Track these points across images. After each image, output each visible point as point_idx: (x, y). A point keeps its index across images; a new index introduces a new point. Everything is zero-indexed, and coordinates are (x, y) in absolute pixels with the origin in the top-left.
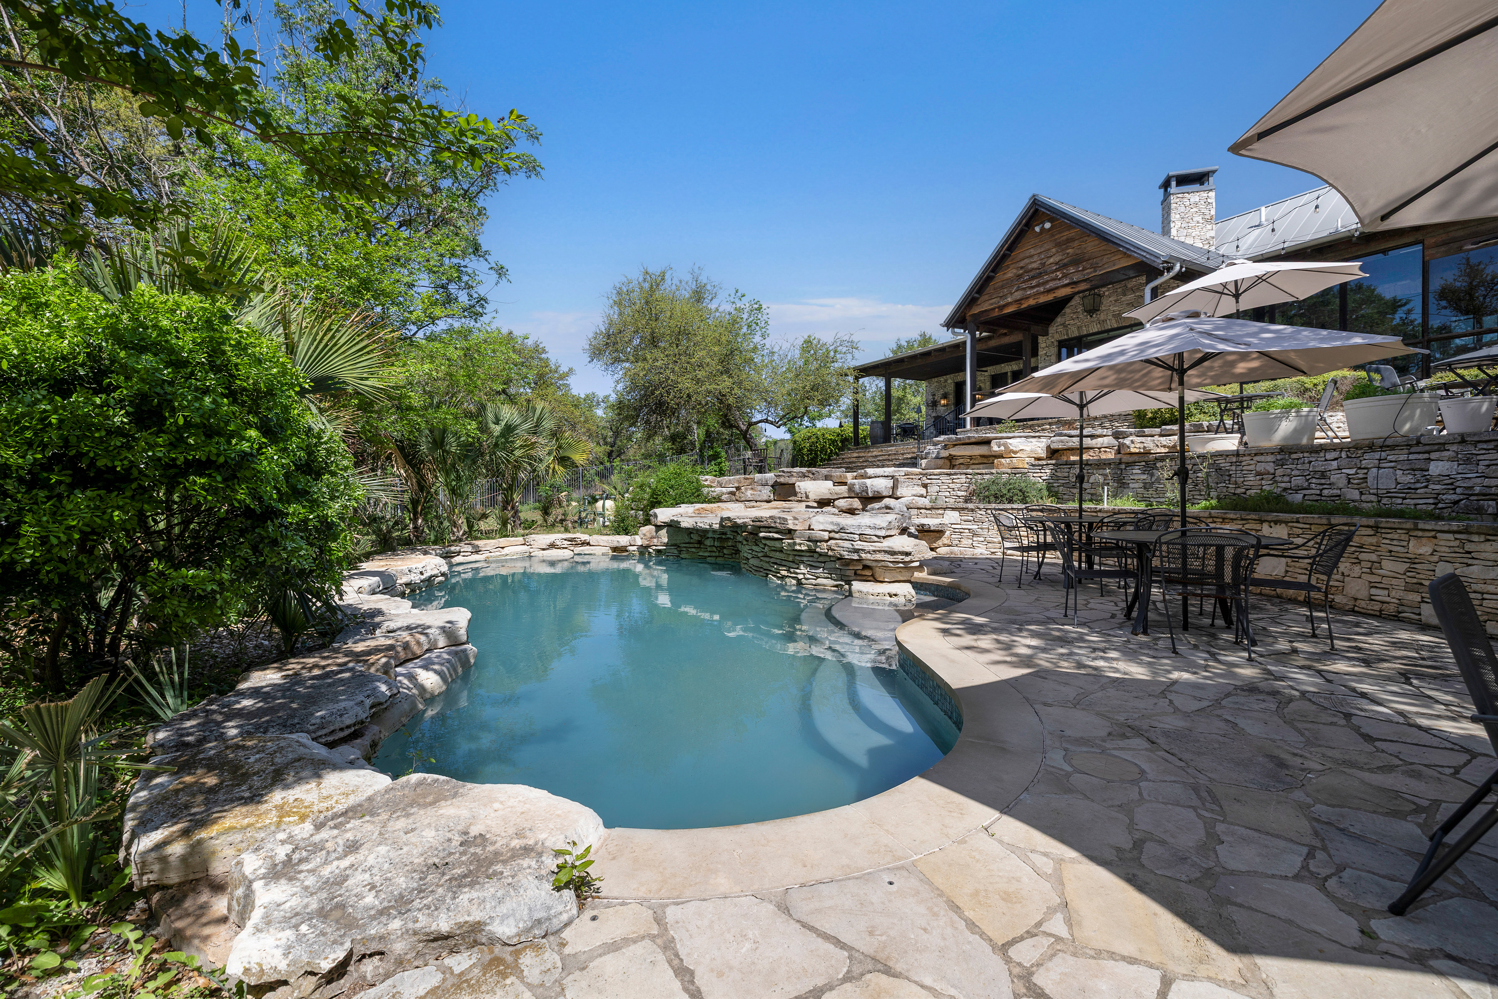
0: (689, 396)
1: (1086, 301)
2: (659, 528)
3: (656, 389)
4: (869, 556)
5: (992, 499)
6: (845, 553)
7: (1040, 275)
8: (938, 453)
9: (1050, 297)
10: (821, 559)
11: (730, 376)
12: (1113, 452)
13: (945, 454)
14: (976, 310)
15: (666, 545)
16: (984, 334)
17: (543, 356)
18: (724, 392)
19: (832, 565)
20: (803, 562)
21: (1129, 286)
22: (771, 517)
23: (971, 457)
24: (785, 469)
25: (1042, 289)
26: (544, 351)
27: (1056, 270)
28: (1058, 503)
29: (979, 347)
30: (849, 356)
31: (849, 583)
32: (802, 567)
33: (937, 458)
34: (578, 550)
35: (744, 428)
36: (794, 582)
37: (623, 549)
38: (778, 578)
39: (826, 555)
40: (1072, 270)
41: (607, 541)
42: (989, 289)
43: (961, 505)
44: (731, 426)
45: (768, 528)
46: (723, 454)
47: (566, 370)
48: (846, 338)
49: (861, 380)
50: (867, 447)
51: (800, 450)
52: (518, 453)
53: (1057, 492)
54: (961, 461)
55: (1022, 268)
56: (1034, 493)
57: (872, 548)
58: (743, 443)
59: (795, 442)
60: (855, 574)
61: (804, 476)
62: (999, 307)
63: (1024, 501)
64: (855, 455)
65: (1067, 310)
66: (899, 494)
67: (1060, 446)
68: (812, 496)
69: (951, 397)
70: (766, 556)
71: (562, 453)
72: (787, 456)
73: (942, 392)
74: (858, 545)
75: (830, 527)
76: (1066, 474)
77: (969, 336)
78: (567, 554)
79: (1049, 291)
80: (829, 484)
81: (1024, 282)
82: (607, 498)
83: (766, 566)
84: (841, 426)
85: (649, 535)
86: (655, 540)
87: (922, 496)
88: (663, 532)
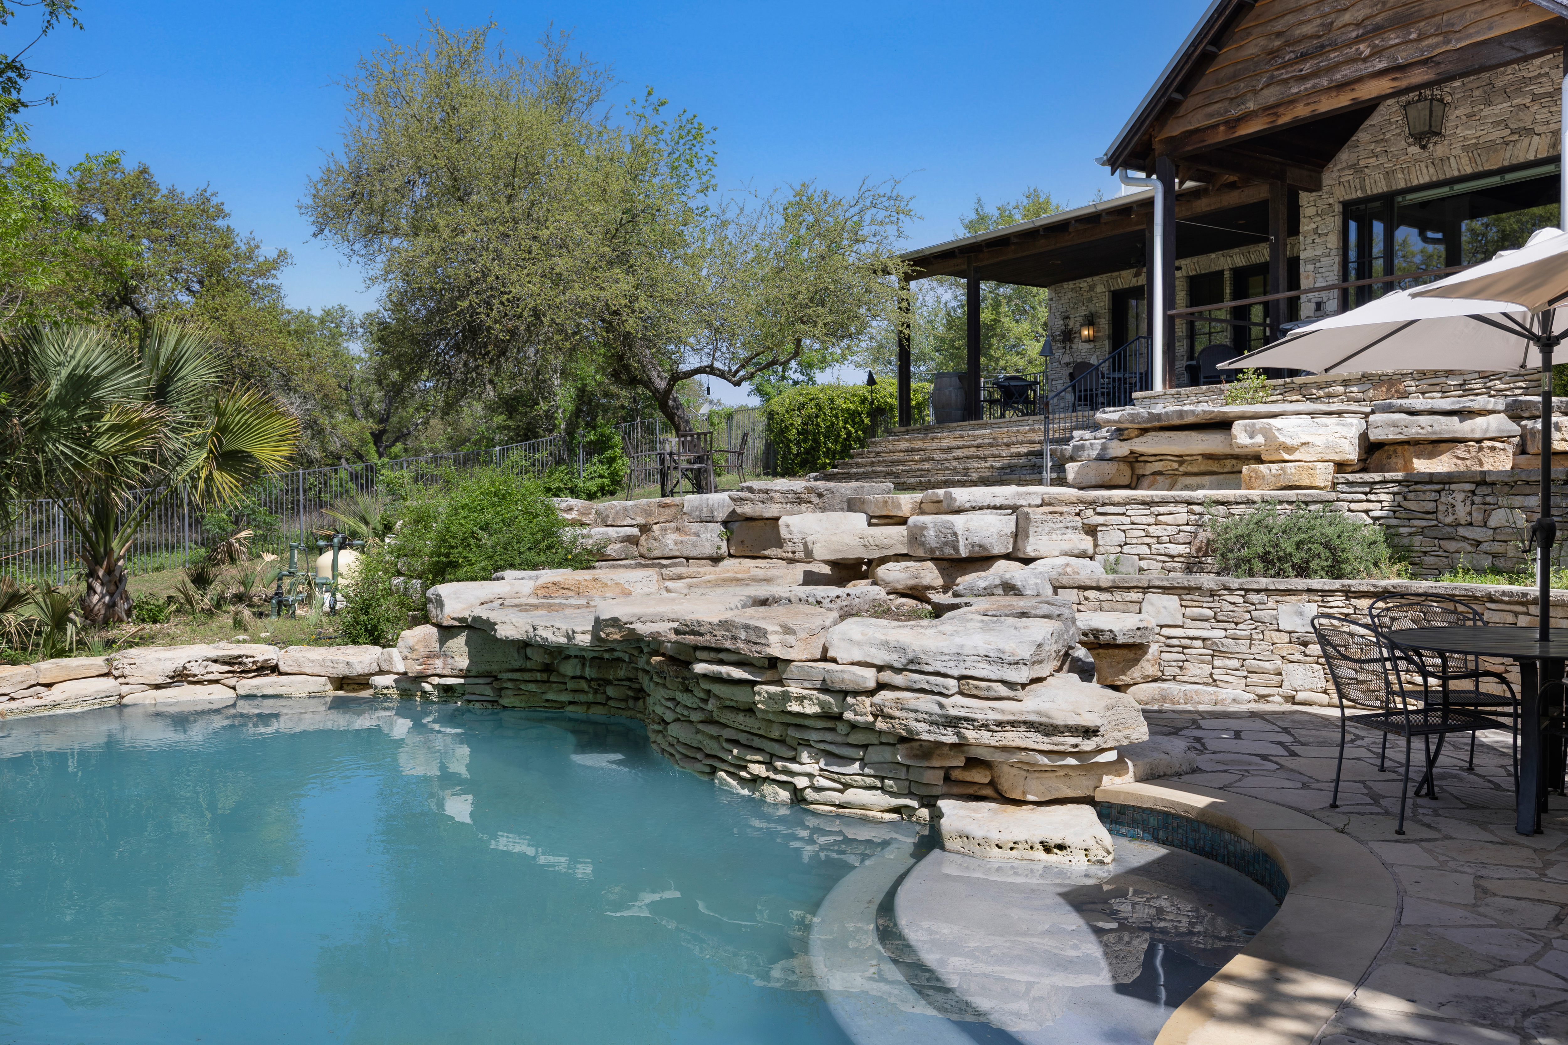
0: (537, 314)
1: (1412, 112)
2: (446, 632)
3: (462, 297)
4: (985, 737)
5: (1258, 565)
6: (922, 727)
7: (1321, 51)
8: (1104, 448)
9: (1343, 100)
10: (854, 739)
11: (630, 270)
12: (1510, 450)
13: (1120, 449)
14: (1175, 129)
15: (465, 674)
16: (1189, 184)
17: (220, 223)
18: (615, 304)
19: (886, 754)
20: (807, 744)
21: (1499, 84)
22: (723, 624)
23: (1181, 459)
24: (756, 484)
25: (1324, 82)
26: (220, 213)
27: (1358, 40)
28: (1414, 576)
29: (1182, 212)
30: (891, 230)
31: (929, 802)
32: (805, 756)
33: (1101, 458)
34: (247, 685)
35: (661, 385)
36: (784, 795)
37: (361, 682)
38: (742, 781)
39: (869, 728)
40: (1393, 39)
41: (323, 662)
42: (1205, 83)
43: (1179, 578)
44: (633, 382)
45: (718, 654)
46: (617, 439)
47: (272, 254)
48: (885, 189)
49: (913, 284)
50: (928, 429)
51: (783, 431)
52: (104, 443)
53: (1409, 549)
54: (1158, 466)
55: (1279, 34)
56: (1358, 551)
57: (993, 716)
58: (659, 417)
59: (771, 416)
60: (947, 779)
61: (798, 500)
62: (1226, 123)
63: (1335, 572)
64: (904, 445)
65: (1363, 136)
66: (1030, 550)
67: (1391, 435)
68: (820, 552)
69: (1104, 323)
70: (710, 721)
71: (230, 444)
72: (757, 446)
73: (1083, 311)
74: (957, 705)
75: (881, 657)
76: (1431, 506)
77: (1159, 187)
78: (220, 695)
79: (1341, 86)
80: (859, 520)
81: (1284, 66)
82: (342, 546)
83: (711, 747)
84: (871, 381)
85: (422, 650)
86: (438, 663)
87: (1083, 555)
88: (459, 643)
